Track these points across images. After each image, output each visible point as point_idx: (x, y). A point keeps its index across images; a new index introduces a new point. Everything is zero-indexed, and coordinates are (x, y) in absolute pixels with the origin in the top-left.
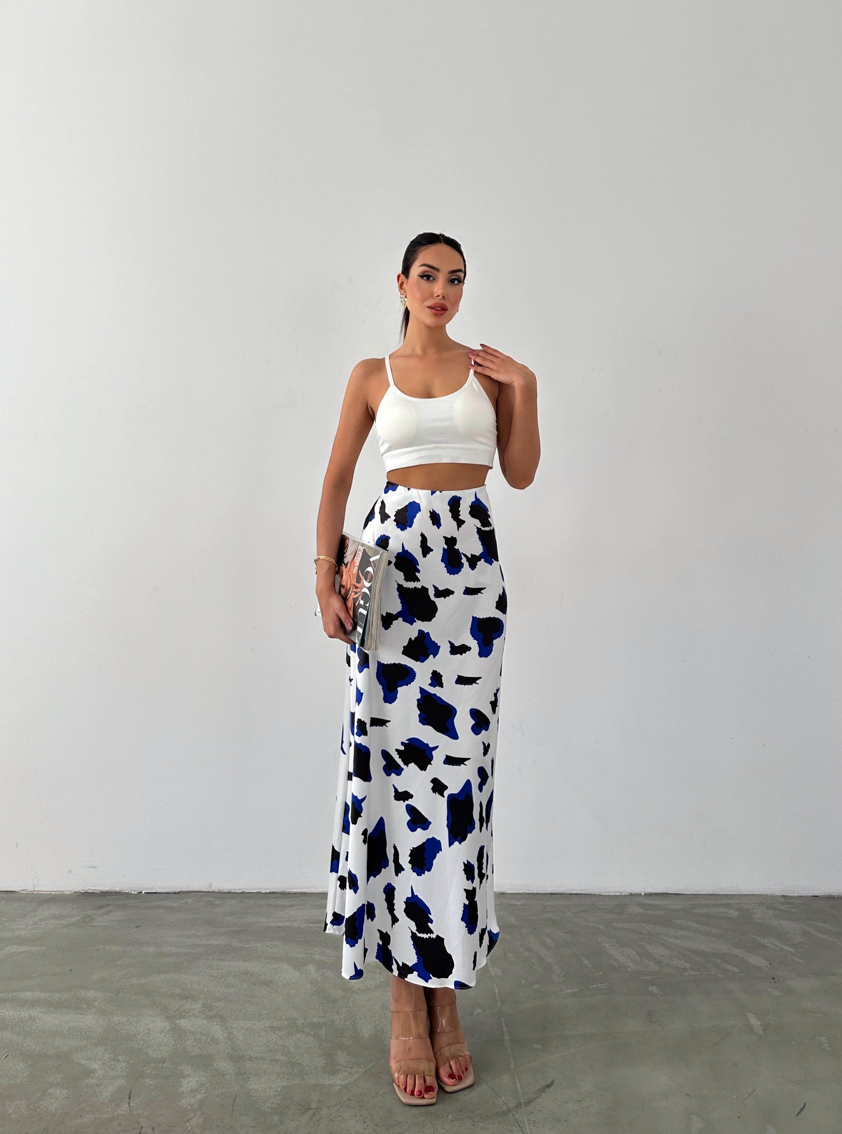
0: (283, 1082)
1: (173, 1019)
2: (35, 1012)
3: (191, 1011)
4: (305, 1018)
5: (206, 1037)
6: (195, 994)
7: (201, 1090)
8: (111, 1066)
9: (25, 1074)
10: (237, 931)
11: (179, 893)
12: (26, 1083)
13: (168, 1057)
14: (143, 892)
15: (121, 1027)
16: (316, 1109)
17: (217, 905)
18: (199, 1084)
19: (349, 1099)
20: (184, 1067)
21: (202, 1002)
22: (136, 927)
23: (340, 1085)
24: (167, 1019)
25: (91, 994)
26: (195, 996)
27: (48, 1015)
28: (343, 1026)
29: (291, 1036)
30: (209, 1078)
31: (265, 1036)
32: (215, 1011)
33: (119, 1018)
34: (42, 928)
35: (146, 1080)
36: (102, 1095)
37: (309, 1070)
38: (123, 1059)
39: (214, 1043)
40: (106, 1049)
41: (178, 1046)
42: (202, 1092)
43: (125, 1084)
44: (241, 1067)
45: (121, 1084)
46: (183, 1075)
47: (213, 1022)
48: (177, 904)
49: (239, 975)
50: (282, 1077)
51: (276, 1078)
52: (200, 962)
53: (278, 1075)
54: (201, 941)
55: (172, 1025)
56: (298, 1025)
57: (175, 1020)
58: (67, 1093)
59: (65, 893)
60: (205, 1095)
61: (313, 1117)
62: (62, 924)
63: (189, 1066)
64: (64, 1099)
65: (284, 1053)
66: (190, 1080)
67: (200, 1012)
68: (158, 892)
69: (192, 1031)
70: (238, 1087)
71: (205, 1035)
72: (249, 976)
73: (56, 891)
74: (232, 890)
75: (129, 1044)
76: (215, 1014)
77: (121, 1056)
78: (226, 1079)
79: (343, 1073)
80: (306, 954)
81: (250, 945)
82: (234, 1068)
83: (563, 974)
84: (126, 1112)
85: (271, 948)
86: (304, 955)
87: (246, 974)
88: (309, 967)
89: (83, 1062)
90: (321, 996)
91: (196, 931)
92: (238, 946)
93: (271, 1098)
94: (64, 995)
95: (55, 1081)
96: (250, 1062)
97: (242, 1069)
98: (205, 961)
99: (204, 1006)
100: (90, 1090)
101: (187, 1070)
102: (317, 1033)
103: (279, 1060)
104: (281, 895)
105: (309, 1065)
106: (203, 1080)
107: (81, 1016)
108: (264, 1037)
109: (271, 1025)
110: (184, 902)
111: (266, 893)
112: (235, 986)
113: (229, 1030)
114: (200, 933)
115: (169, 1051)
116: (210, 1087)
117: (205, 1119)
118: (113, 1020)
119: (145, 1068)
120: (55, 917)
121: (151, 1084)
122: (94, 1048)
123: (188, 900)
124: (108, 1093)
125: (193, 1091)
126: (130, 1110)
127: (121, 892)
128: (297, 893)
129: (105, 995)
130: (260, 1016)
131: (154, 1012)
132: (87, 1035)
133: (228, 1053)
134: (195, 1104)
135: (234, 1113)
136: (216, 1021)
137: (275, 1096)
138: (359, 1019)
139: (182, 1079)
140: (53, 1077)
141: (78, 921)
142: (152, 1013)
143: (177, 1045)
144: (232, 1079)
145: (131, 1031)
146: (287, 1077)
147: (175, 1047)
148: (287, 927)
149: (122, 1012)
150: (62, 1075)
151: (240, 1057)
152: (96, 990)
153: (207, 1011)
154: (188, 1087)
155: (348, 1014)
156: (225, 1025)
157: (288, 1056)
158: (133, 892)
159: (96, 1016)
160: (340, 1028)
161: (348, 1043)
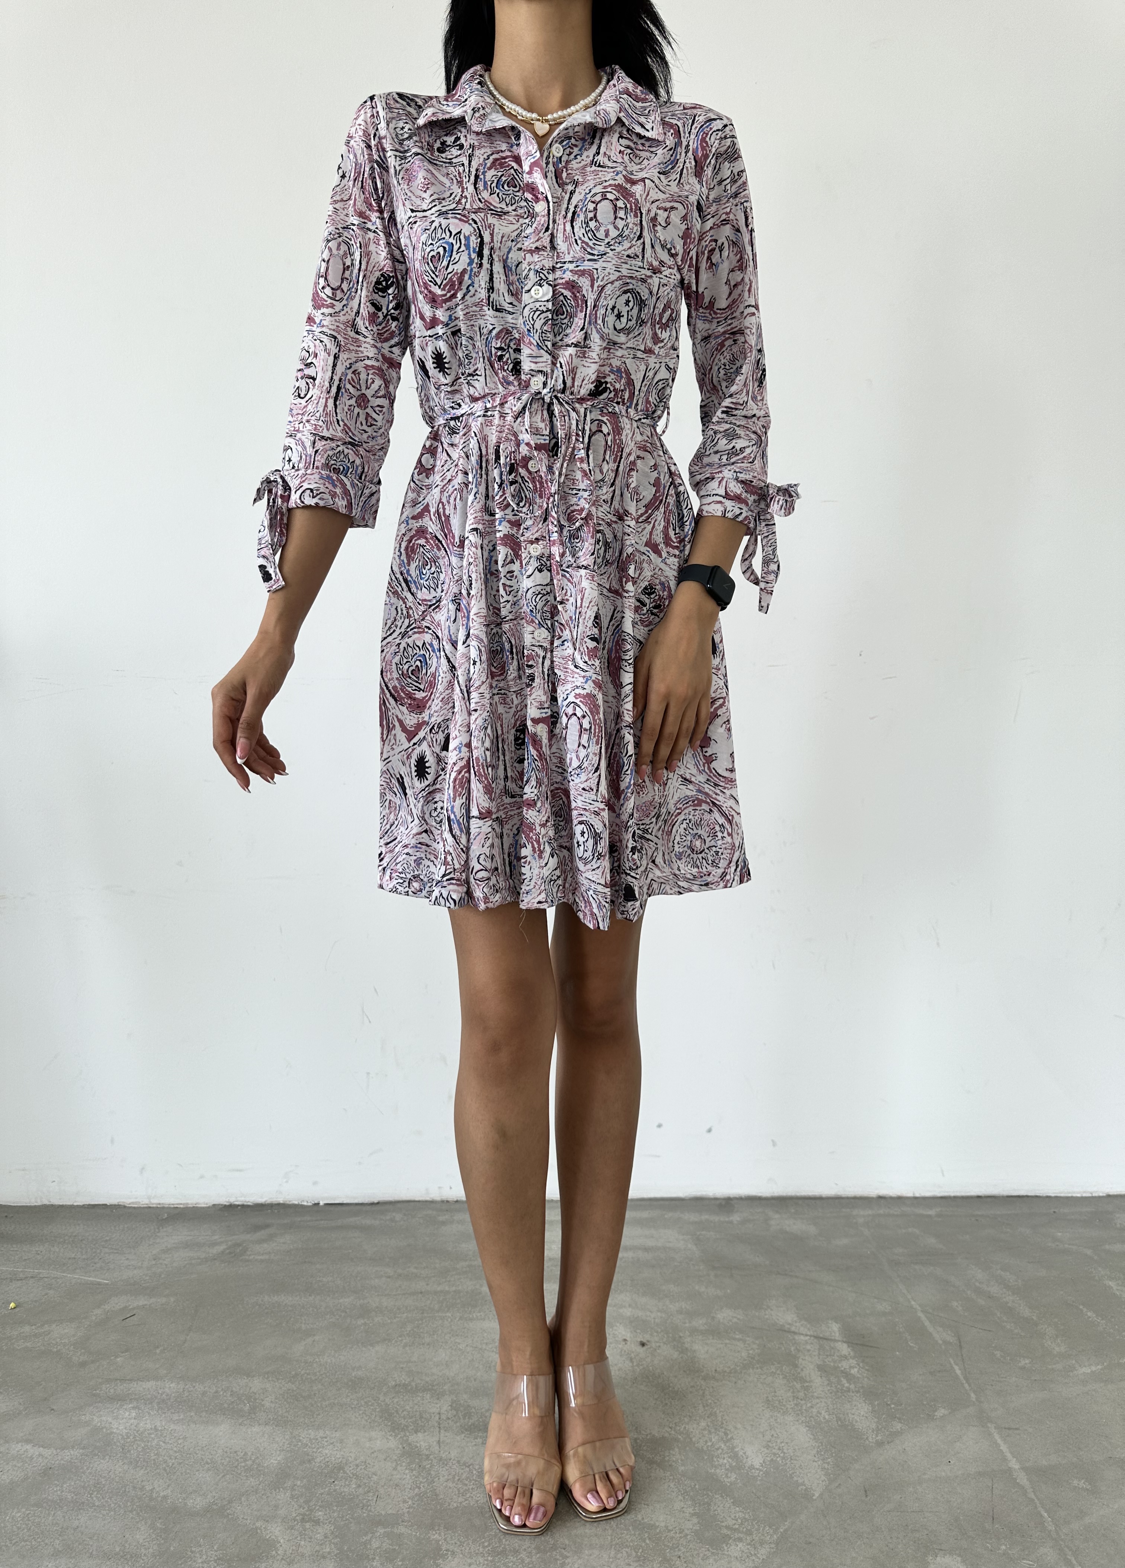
2: (163, 1421)
3: (433, 1416)
4: (637, 1428)
6: (435, 1383)
11: (378, 1203)
13: (408, 1512)
14: (322, 1203)
15: (315, 1450)
20: (440, 1535)
24: (393, 1434)
25: (257, 1384)
26: (435, 1388)
28: (710, 1444)
34: (165, 1265)
38: (326, 1517)
40: (292, 1497)
41: (423, 1489)
46: (441, 1553)
48: (377, 1222)
52: (433, 1324)
54: (428, 1285)
55: (405, 1445)
57: (408, 1436)
59: (200, 1206)
62: (199, 1258)
63: (448, 1532)
67: (448, 1419)
68: (346, 1202)
69: (441, 1457)
71: (464, 1464)
73: (185, 1203)
75: (333, 1487)
77: (321, 1511)
89: (254, 1524)
91: (416, 1268)
94: (210, 1387)
98: (441, 1322)
99: (455, 1406)
101: (445, 1540)
107: (242, 1429)
110: (388, 1218)
114: (423, 1272)
115: (407, 1499)
119: (369, 1538)
120: (187, 1245)
122: (271, 1493)
123: (394, 1214)
127: (287, 1204)
129: (280, 1388)
131: (369, 1420)
132: (256, 1466)
138: (733, 1430)
141: (223, 1252)
142: (366, 1421)
143: (419, 1488)
145: (333, 1459)
147: (416, 1491)
152: (264, 1377)
158: (305, 1204)
159: (268, 1429)
160: (705, 1448)
161: (729, 1480)
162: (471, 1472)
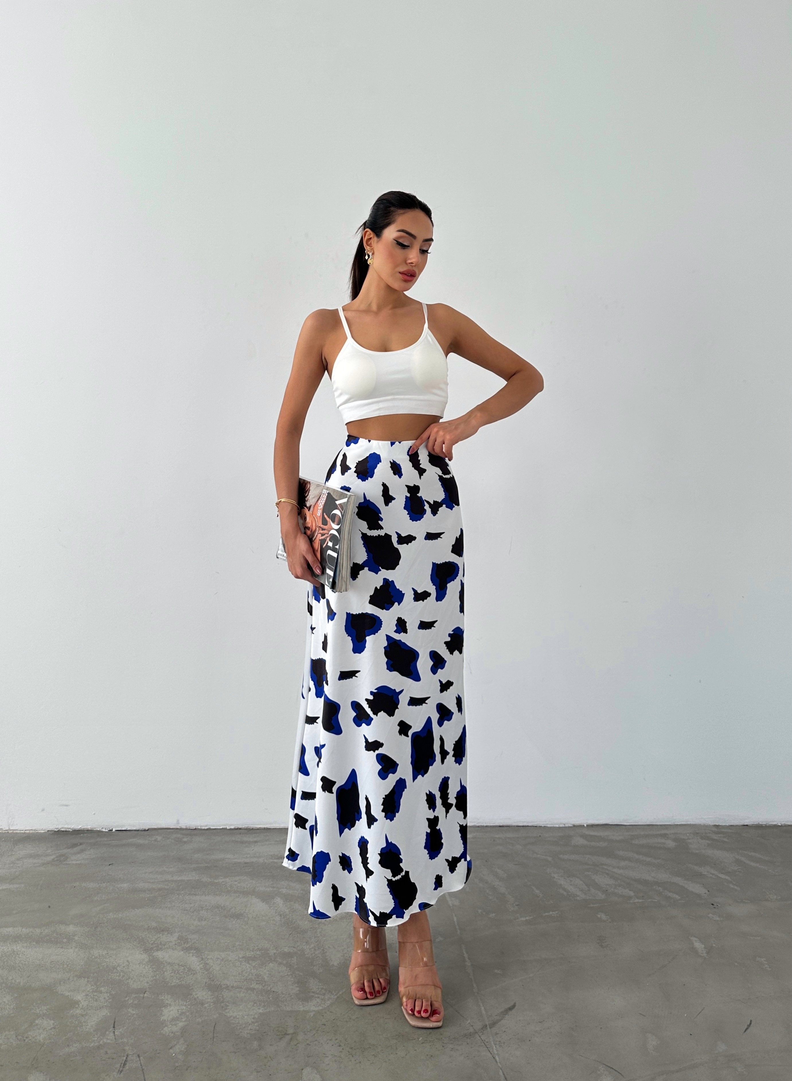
0: (259, 1009)
2: (18, 947)
3: (167, 943)
4: (276, 948)
5: (183, 968)
6: (171, 927)
7: (182, 1018)
8: (95, 997)
9: (12, 1006)
10: (206, 867)
11: (148, 830)
12: (13, 1015)
13: (149, 987)
14: (114, 830)
15: (101, 960)
16: (293, 1034)
17: (185, 842)
18: (180, 1013)
19: (323, 1025)
20: (164, 997)
21: (177, 935)
22: (109, 865)
23: (314, 1011)
24: (145, 952)
25: (71, 929)
26: (170, 930)
27: (30, 950)
28: (313, 955)
29: (264, 966)
30: (189, 1007)
31: (240, 965)
32: (191, 944)
33: (99, 951)
34: (19, 867)
35: (129, 1010)
36: (88, 1025)
37: (284, 997)
38: (105, 990)
39: (191, 974)
40: (88, 981)
41: (158, 977)
42: (184, 1020)
43: (108, 1014)
44: (219, 996)
45: (104, 1014)
46: (164, 1005)
47: (189, 953)
48: (147, 842)
49: (211, 908)
50: (258, 1004)
51: (253, 1006)
52: (173, 897)
53: (255, 1003)
54: (172, 877)
55: (150, 957)
56: (270, 955)
57: (153, 952)
58: (53, 1024)
59: (39, 832)
60: (186, 1023)
61: (290, 1041)
62: (38, 863)
63: (169, 996)
64: (51, 1029)
65: (259, 982)
66: (171, 1008)
67: (176, 944)
68: (128, 829)
69: (169, 962)
70: (218, 1015)
71: (181, 965)
72: (220, 909)
73: (30, 830)
74: (198, 826)
75: (110, 976)
77: (103, 987)
78: (205, 1008)
79: (316, 1000)
80: (274, 888)
81: (220, 881)
82: (212, 997)
83: (517, 903)
84: (112, 1040)
85: (239, 883)
86: (271, 889)
87: (217, 907)
88: (277, 900)
89: (67, 994)
90: (290, 927)
91: (167, 868)
92: (208, 881)
93: (250, 1025)
94: (44, 930)
95: (41, 1012)
96: (227, 991)
97: (220, 998)
98: (177, 896)
99: (180, 938)
100: (75, 1021)
101: (167, 999)
102: (289, 962)
103: (254, 989)
104: (246, 831)
105: (284, 993)
106: (183, 1009)
107: (62, 950)
108: (239, 967)
109: (244, 955)
110: (153, 839)
111: (231, 829)
112: (208, 919)
113: (205, 961)
114: (171, 870)
115: (149, 982)
116: (190, 1016)
117: (188, 1046)
119: (127, 999)
120: (31, 856)
121: (134, 1014)
122: (77, 980)
123: (157, 837)
124: (93, 1023)
125: (175, 1019)
126: (115, 1039)
127: (93, 830)
128: (260, 829)
129: (84, 930)
130: (234, 947)
131: (132, 945)
132: (69, 968)
133: (206, 983)
134: (177, 1032)
135: (215, 1040)
136: (192, 953)
137: (253, 1022)
138: (328, 948)
139: (163, 1008)
140: (39, 1009)
141: (53, 860)
142: (131, 945)
143: (156, 976)
144: (211, 1007)
145: (111, 964)
146: (263, 1004)
147: (154, 978)
148: (253, 862)
150: (48, 1007)
151: (217, 986)
152: (75, 925)
154: (169, 1016)
155: (317, 944)
156: (201, 957)
157: (263, 985)
158: (104, 830)
159: (77, 950)
160: (310, 957)
161: (319, 971)
162: (184, 969)
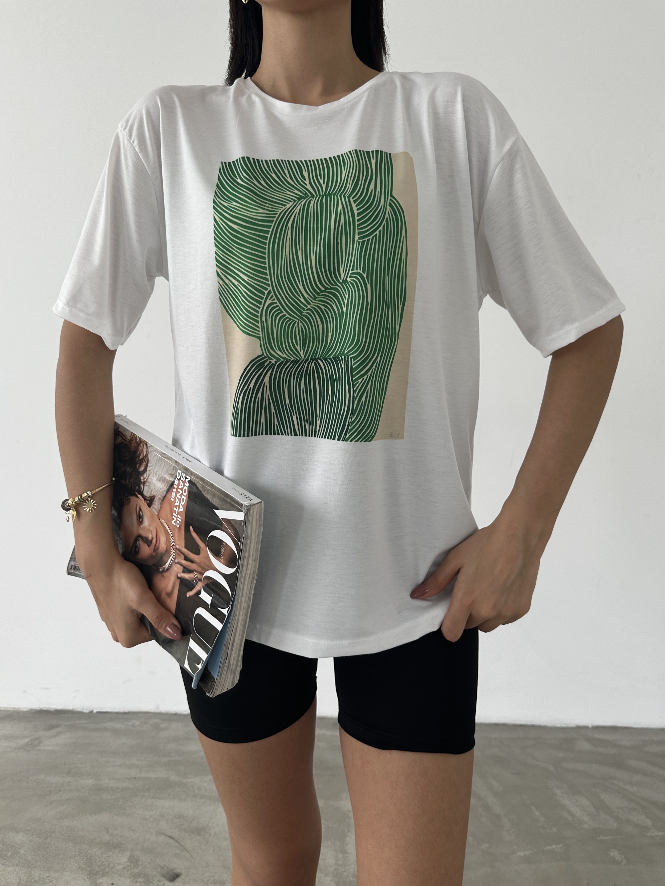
1: (95, 877)
76: (140, 872)
118: (34, 875)
149: (44, 864)
153: (132, 867)
